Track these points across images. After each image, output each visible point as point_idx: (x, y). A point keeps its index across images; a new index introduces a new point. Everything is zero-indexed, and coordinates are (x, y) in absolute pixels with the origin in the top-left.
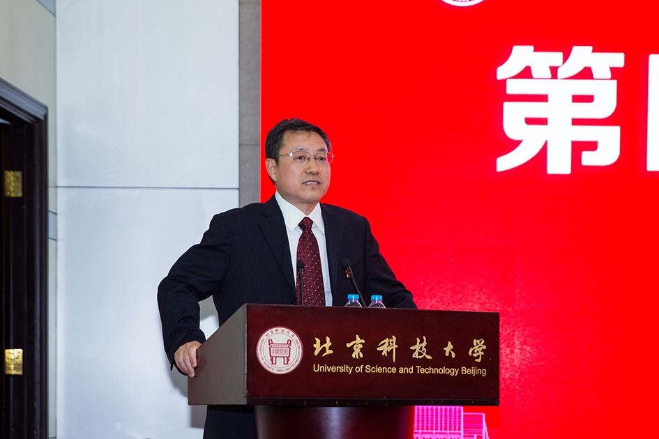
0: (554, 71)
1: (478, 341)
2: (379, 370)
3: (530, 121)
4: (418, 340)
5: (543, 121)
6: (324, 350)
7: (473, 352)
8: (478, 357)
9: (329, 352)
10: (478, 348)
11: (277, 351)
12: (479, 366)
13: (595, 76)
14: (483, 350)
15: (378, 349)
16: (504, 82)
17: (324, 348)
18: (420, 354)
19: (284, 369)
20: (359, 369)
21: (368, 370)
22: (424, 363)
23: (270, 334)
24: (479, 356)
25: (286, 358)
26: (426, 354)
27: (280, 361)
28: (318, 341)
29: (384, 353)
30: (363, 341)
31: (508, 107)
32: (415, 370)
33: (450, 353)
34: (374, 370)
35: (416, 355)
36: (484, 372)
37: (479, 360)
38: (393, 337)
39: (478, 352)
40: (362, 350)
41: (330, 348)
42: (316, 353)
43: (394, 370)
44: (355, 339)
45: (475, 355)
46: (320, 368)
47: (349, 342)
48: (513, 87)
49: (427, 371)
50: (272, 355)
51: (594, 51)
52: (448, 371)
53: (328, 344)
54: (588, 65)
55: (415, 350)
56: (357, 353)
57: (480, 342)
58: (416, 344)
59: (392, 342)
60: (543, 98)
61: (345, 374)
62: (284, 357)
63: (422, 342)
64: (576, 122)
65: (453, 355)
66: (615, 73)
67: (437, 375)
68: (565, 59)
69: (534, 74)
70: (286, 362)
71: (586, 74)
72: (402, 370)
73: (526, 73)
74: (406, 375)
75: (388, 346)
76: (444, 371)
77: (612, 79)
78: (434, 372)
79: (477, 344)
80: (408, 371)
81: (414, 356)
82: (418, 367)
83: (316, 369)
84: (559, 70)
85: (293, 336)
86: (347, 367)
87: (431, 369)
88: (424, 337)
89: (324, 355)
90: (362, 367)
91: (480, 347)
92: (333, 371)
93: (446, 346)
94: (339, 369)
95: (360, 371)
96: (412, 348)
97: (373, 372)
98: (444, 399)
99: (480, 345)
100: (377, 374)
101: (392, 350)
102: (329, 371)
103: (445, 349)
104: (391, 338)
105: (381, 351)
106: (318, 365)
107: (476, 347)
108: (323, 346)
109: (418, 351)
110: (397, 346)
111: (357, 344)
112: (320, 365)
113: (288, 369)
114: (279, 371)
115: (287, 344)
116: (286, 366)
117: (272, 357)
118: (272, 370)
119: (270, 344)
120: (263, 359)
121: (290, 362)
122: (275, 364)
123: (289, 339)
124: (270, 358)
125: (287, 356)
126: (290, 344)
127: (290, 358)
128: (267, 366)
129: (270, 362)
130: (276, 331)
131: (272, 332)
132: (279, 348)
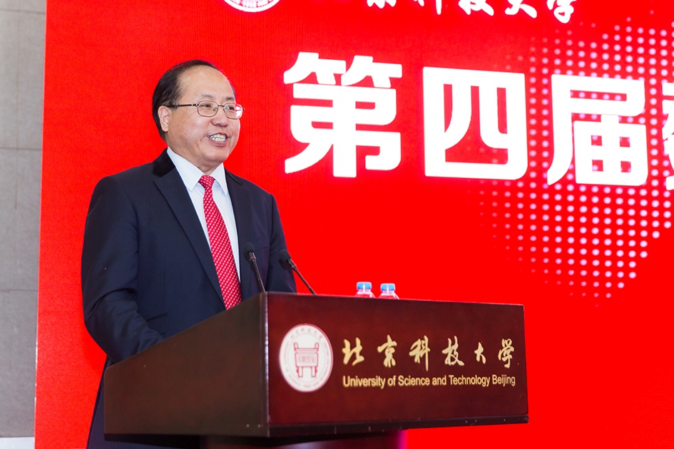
0: (338, 78)
1: (506, 341)
2: (413, 382)
3: (316, 125)
4: (450, 341)
5: (328, 126)
6: (353, 357)
7: (502, 356)
8: (507, 362)
9: (360, 359)
10: (506, 351)
11: (304, 358)
12: (509, 373)
13: (375, 85)
14: (511, 353)
15: (411, 354)
16: (291, 86)
17: (354, 355)
18: (452, 359)
19: (312, 384)
20: (392, 381)
21: (401, 383)
22: (456, 371)
23: (296, 335)
24: (507, 360)
25: (314, 369)
26: (459, 359)
27: (307, 373)
28: (347, 343)
29: (417, 360)
32: (448, 379)
33: (481, 357)
34: (407, 382)
35: (448, 361)
36: (512, 381)
37: (507, 366)
38: (425, 337)
39: (506, 355)
40: (394, 355)
41: (361, 354)
42: (346, 361)
43: (427, 381)
44: (386, 341)
45: (504, 359)
46: (350, 382)
47: (381, 345)
48: (300, 92)
49: (460, 381)
50: (298, 365)
51: (375, 61)
52: (479, 381)
53: (358, 348)
54: (369, 75)
55: (446, 355)
56: (389, 361)
57: (508, 342)
58: (447, 346)
59: (424, 345)
60: (328, 103)
61: (378, 388)
62: (311, 367)
63: (453, 344)
64: (360, 127)
65: (484, 361)
66: (394, 83)
67: (470, 386)
68: (348, 67)
69: (319, 79)
70: (314, 374)
71: (367, 82)
72: (436, 382)
73: (312, 79)
74: (440, 387)
75: (420, 350)
76: (475, 380)
77: (392, 88)
78: (466, 383)
79: (506, 346)
80: (442, 382)
81: (446, 362)
82: (451, 376)
83: (347, 383)
84: (342, 77)
85: (321, 337)
86: (379, 379)
87: (463, 378)
88: (456, 338)
89: (354, 363)
90: (394, 378)
91: (508, 349)
92: (365, 385)
93: (477, 348)
94: (371, 382)
95: (393, 383)
96: (444, 352)
97: (407, 385)
98: (477, 418)
99: (508, 346)
100: (410, 387)
101: (424, 355)
102: (360, 385)
103: (476, 352)
104: (423, 339)
105: (414, 357)
106: (349, 377)
107: (504, 349)
108: (353, 352)
109: (450, 355)
110: (429, 350)
111: (388, 348)
112: (351, 378)
113: (317, 384)
114: (306, 386)
115: (315, 348)
116: (314, 379)
117: (298, 367)
118: (299, 385)
119: (295, 349)
120: (287, 370)
121: (318, 374)
122: (302, 377)
123: (317, 341)
124: (296, 369)
125: (315, 365)
126: (318, 349)
127: (318, 368)
128: (293, 380)
129: (296, 374)
130: (302, 330)
131: (297, 332)
132: (306, 355)
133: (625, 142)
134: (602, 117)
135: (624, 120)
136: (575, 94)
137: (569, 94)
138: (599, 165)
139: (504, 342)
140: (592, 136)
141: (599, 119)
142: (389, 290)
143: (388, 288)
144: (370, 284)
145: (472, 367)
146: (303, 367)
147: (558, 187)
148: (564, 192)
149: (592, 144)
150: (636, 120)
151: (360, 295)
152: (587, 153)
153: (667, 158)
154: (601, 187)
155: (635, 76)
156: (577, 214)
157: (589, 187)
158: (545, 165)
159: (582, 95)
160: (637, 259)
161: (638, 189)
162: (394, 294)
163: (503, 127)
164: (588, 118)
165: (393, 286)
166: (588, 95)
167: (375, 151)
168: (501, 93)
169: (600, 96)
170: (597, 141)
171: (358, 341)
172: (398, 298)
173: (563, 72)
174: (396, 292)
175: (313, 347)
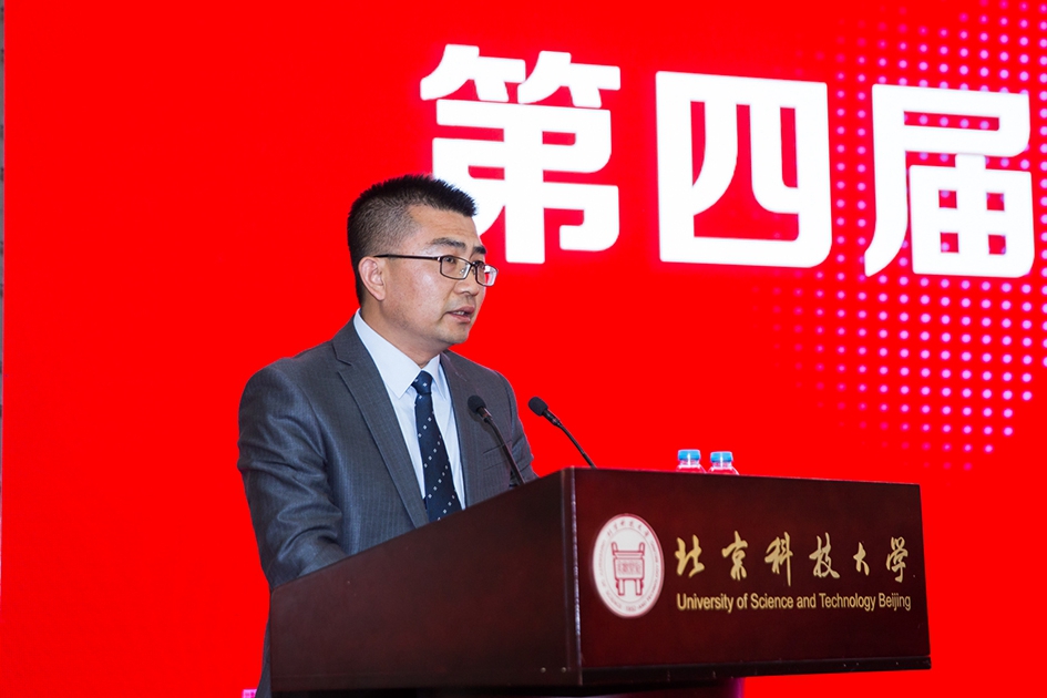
0: (512, 90)
1: (897, 541)
2: (770, 603)
3: (477, 172)
4: (819, 540)
5: (497, 173)
6: (690, 565)
7: (892, 564)
8: (898, 574)
9: (699, 567)
10: (897, 556)
11: (625, 565)
12: (902, 590)
13: (576, 101)
14: (904, 559)
15: (767, 560)
16: (432, 104)
17: (691, 560)
18: (823, 569)
19: (637, 605)
20: (742, 602)
21: (755, 604)
22: (829, 586)
23: (614, 531)
24: (899, 570)
25: (638, 582)
26: (832, 568)
27: (630, 587)
28: (681, 544)
29: (775, 569)
30: (745, 544)
31: (440, 145)
32: (818, 599)
33: (862, 565)
34: (763, 603)
35: (817, 572)
36: (906, 602)
37: (899, 579)
38: (786, 534)
39: (898, 563)
40: (744, 562)
41: (700, 560)
42: (680, 570)
43: (789, 603)
44: (733, 541)
45: (895, 569)
46: (688, 603)
47: (726, 547)
48: (448, 114)
50: (618, 576)
51: (574, 60)
52: (861, 602)
53: (696, 552)
54: (564, 84)
55: (815, 561)
56: (738, 571)
57: (900, 542)
58: (816, 549)
59: (785, 546)
60: (495, 135)
61: (723, 611)
62: (635, 580)
63: (824, 545)
64: (551, 176)
65: (867, 571)
66: (608, 99)
67: (848, 610)
68: (529, 70)
69: (481, 91)
70: (639, 591)
71: (561, 98)
72: (802, 603)
73: (467, 92)
74: (807, 610)
75: (779, 554)
76: (855, 601)
77: (603, 107)
78: (843, 605)
79: (896, 548)
80: (810, 604)
81: (815, 574)
82: (822, 595)
83: (682, 605)
84: (520, 89)
85: (647, 534)
86: (725, 598)
87: (839, 598)
88: (827, 535)
89: (691, 574)
90: (746, 598)
91: (900, 552)
92: (707, 608)
93: (856, 552)
94: (714, 603)
95: (744, 605)
96: (812, 557)
97: (762, 607)
98: (860, 659)
99: (900, 548)
100: (768, 610)
101: (786, 561)
102: (700, 607)
103: (855, 557)
104: (783, 537)
105: (771, 564)
106: (685, 596)
107: (895, 553)
108: (689, 556)
109: (820, 562)
110: (791, 554)
111: (736, 549)
112: (688, 596)
113: (643, 605)
114: (630, 609)
115: (639, 551)
116: (639, 597)
117: (617, 579)
118: (620, 607)
119: (614, 552)
120: (604, 585)
121: (644, 590)
122: (623, 594)
123: (642, 540)
124: (615, 582)
125: (640, 576)
126: (643, 552)
127: (644, 582)
128: (612, 599)
129: (615, 590)
130: (622, 523)
131: (615, 526)
132: (628, 561)
133: (995, 202)
134: (958, 160)
135: (994, 163)
136: (912, 119)
137: (901, 118)
138: (950, 242)
139: (894, 542)
140: (940, 192)
141: (950, 161)
142: (723, 461)
143: (721, 459)
144: (698, 453)
145: (851, 582)
146: (624, 580)
147: (883, 279)
148: (893, 289)
149: (941, 206)
150: (1014, 164)
151: (683, 469)
152: (931, 222)
154: (956, 280)
155: (1015, 87)
156: (915, 326)
157: (935, 279)
158: (862, 241)
159: (924, 120)
160: (1016, 403)
161: (1016, 283)
162: (730, 467)
163: (790, 177)
164: (934, 160)
165: (730, 455)
166: (934, 120)
167: (575, 217)
168: (788, 117)
169: (955, 121)
171: (696, 540)
172: (737, 473)
173: (893, 81)
174: (733, 465)
175: (637, 549)
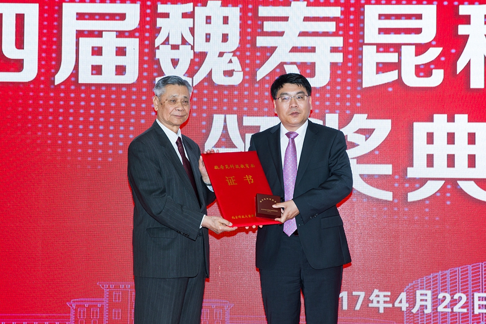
133: (121, 51)
134: (104, 34)
135: (121, 34)
136: (81, 16)
137: (75, 16)
138: (97, 69)
141: (100, 34)
147: (62, 86)
148: (67, 91)
149: (93, 55)
150: (131, 34)
152: (87, 61)
153: (158, 62)
154: (98, 86)
157: (88, 86)
158: (54, 71)
159: (87, 17)
161: (129, 86)
163: (20, 44)
166: (92, 16)
168: (20, 19)
169: (102, 17)
170: (97, 51)
